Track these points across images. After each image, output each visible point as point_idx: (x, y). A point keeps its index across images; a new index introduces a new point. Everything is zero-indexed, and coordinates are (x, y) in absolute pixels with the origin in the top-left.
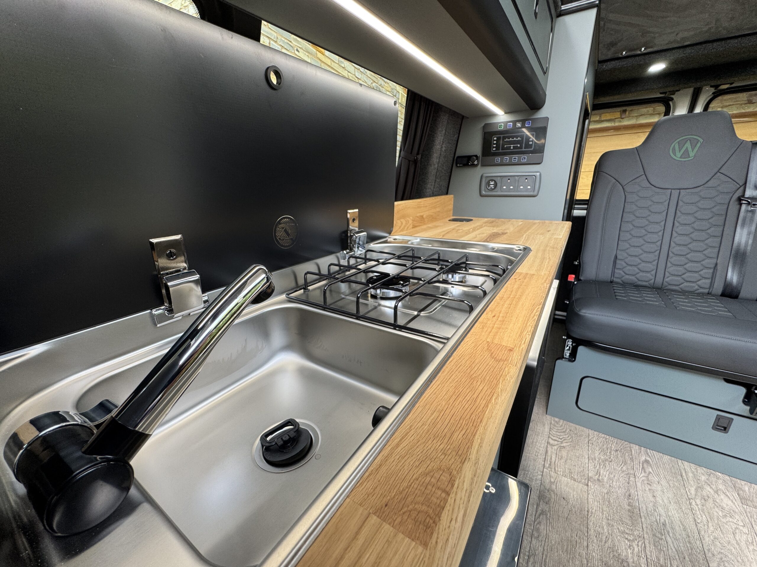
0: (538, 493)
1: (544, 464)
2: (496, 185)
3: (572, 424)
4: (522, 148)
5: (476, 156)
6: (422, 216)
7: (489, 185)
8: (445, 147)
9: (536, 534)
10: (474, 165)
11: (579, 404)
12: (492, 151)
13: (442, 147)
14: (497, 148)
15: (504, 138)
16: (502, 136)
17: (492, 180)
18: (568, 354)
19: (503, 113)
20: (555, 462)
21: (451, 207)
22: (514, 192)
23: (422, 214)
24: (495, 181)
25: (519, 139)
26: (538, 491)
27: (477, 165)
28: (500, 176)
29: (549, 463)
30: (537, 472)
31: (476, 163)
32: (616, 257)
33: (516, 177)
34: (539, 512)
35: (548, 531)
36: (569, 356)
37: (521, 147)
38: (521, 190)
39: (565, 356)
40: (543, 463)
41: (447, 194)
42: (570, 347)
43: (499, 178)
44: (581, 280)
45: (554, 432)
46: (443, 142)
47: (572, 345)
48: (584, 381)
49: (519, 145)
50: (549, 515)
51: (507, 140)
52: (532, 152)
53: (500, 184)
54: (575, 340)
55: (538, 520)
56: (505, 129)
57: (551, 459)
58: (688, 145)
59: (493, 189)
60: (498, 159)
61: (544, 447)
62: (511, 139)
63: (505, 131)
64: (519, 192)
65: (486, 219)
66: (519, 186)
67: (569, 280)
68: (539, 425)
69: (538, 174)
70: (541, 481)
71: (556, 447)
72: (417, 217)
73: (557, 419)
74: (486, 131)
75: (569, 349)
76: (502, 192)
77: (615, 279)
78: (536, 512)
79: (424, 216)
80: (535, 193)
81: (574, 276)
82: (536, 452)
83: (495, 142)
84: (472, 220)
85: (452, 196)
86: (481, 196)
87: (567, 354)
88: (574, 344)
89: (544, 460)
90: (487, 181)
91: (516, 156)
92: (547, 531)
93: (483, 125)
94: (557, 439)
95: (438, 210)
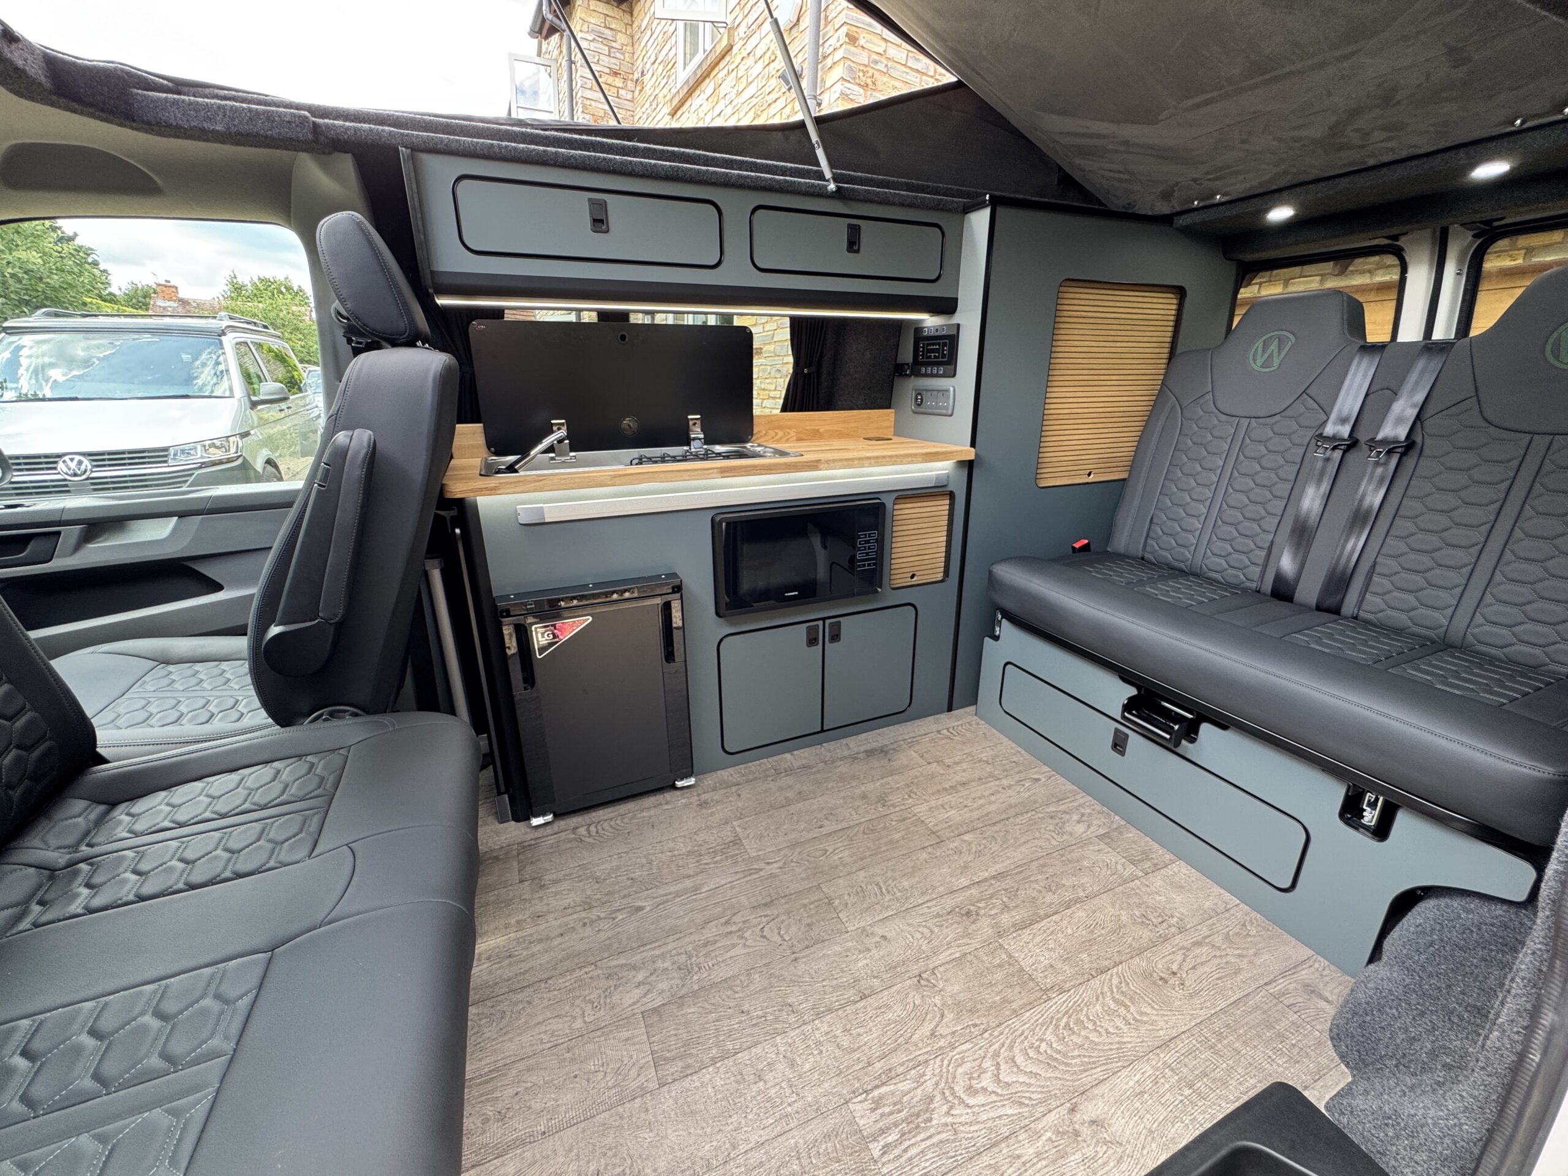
2: (922, 399)
5: (908, 366)
6: (818, 430)
7: (916, 399)
10: (908, 375)
11: (1002, 702)
12: (919, 360)
13: (862, 355)
14: (923, 355)
15: (928, 345)
16: (926, 342)
17: (919, 394)
20: (921, 742)
21: (891, 424)
22: (935, 409)
23: (817, 428)
24: (922, 395)
25: (938, 346)
27: (910, 375)
28: (926, 389)
29: (914, 740)
30: (891, 740)
31: (908, 372)
32: (1152, 520)
33: (937, 391)
37: (939, 357)
38: (940, 408)
39: (995, 634)
41: (889, 407)
42: (999, 622)
43: (926, 392)
44: (1107, 552)
45: (960, 728)
46: (863, 350)
48: (1005, 668)
49: (937, 354)
51: (929, 347)
52: (947, 363)
53: (925, 399)
54: (1001, 611)
56: (929, 335)
57: (923, 739)
58: (1274, 347)
59: (920, 404)
60: (923, 370)
61: (927, 731)
63: (928, 337)
66: (938, 403)
68: (951, 719)
69: (952, 389)
71: (941, 736)
72: (807, 430)
74: (916, 336)
76: (926, 408)
79: (821, 430)
80: (950, 412)
82: (914, 731)
83: (922, 349)
85: (892, 410)
86: (915, 413)
87: (997, 631)
88: (1001, 617)
89: (912, 737)
90: (916, 395)
91: (935, 367)
93: (914, 329)
94: (955, 733)
95: (853, 425)
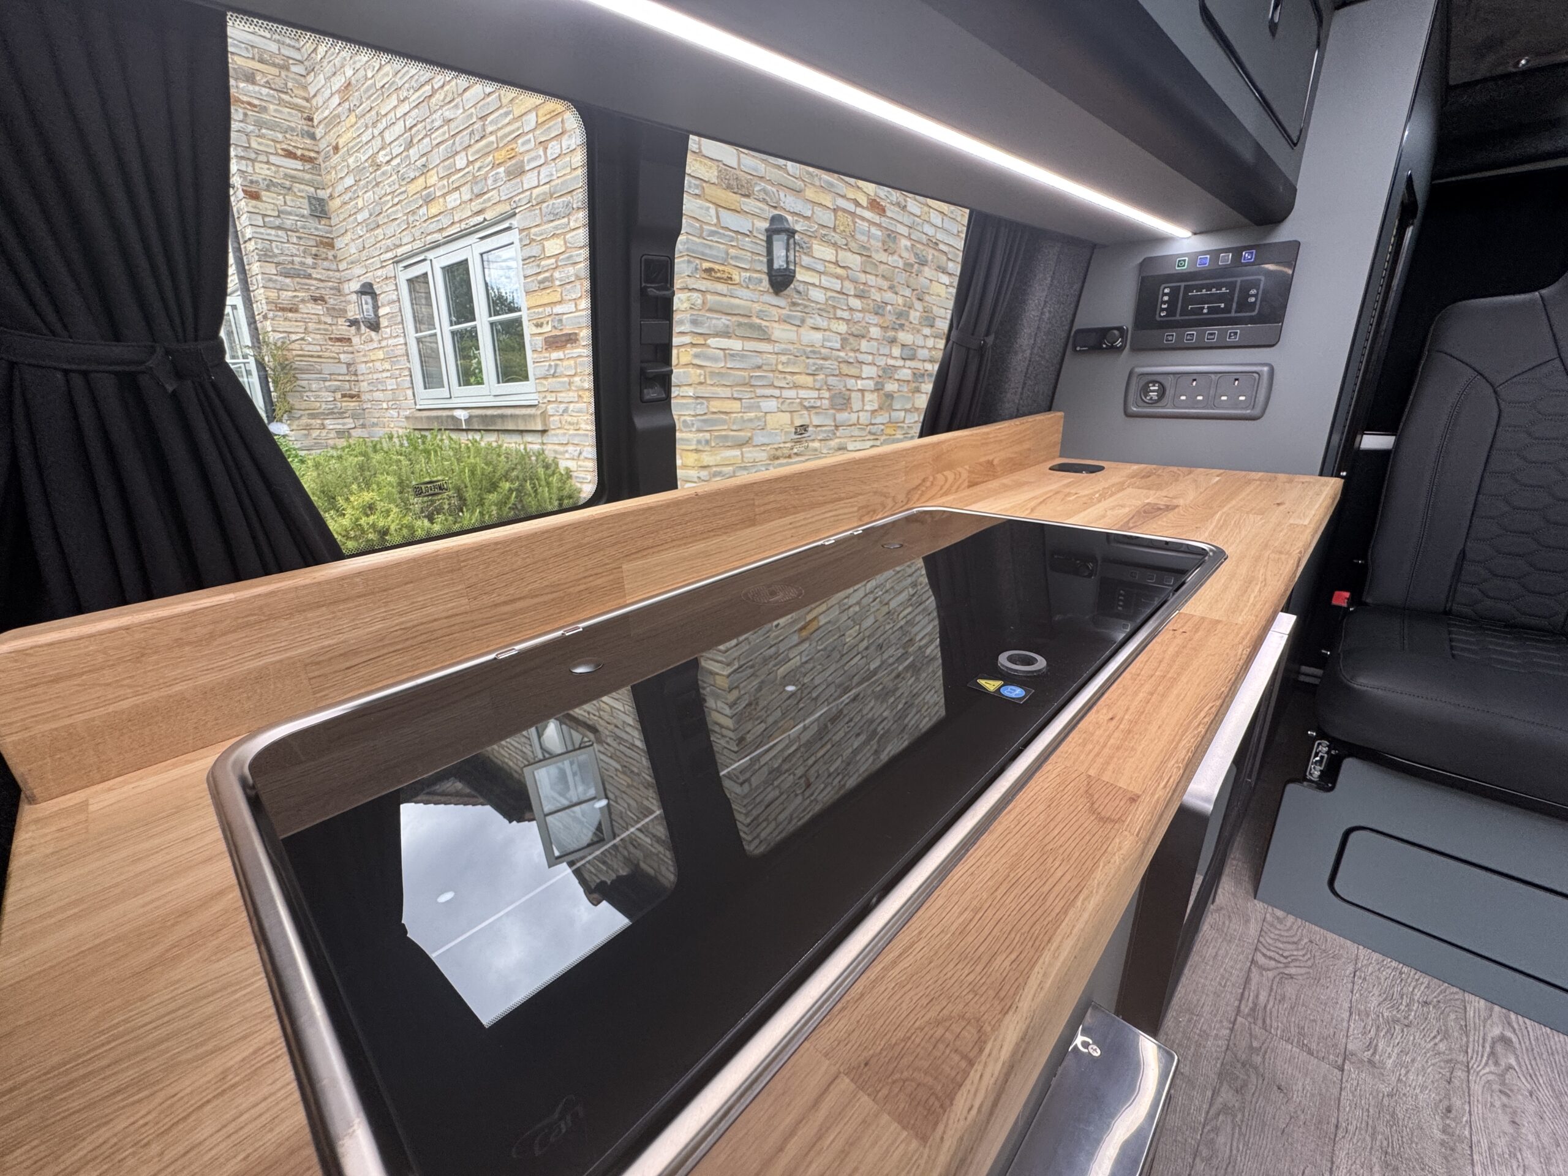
0: (1218, 1065)
1: (1239, 1007)
2: (1162, 392)
3: (1317, 929)
4: (1230, 312)
5: (1120, 329)
6: (991, 462)
7: (1146, 394)
8: (1050, 312)
9: (1205, 1152)
10: (1113, 349)
11: (1337, 885)
12: (1158, 319)
13: (1042, 313)
14: (1171, 311)
15: (1188, 289)
16: (1183, 284)
17: (1154, 382)
18: (1317, 773)
19: (1188, 234)
20: (1265, 1007)
21: (1058, 437)
22: (1203, 408)
23: (990, 458)
24: (1161, 384)
25: (1224, 290)
26: (1219, 1062)
27: (1120, 349)
28: (1174, 374)
29: (1250, 1004)
30: (1221, 1021)
31: (1118, 343)
32: (1463, 554)
33: (1213, 376)
34: (1218, 1105)
35: (1234, 1152)
36: (1320, 777)
37: (1227, 310)
38: (1222, 405)
39: (1309, 777)
40: (1237, 1003)
41: (1050, 409)
42: (1322, 757)
43: (1171, 378)
44: (1366, 604)
45: (1269, 941)
46: (1046, 302)
47: (1328, 753)
48: (1354, 836)
49: (1223, 306)
50: (1239, 1116)
51: (1195, 293)
52: (1252, 320)
53: (1172, 392)
54: (1334, 743)
55: (1213, 1123)
56: (1192, 270)
57: (1257, 996)
59: (1157, 401)
60: (1172, 336)
61: (1241, 969)
62: (1204, 291)
63: (1190, 273)
64: (1218, 408)
65: (1135, 467)
66: (1217, 396)
67: (1334, 602)
68: (1234, 921)
69: (1266, 369)
70: (1229, 1041)
71: (1271, 974)
72: (981, 464)
73: (1279, 913)
74: (1144, 274)
75: (1320, 762)
76: (1175, 407)
77: (1455, 607)
78: (1211, 1105)
79: (996, 462)
80: (1257, 411)
81: (1347, 595)
82: (1223, 977)
83: (1166, 298)
84: (1101, 469)
85: (1061, 414)
86: (1128, 414)
87: (1315, 772)
88: (1333, 752)
89: (1239, 997)
90: (1142, 383)
91: (1215, 330)
92: (1231, 1150)
93: (1141, 260)
94: (1277, 957)
95: (1026, 445)
